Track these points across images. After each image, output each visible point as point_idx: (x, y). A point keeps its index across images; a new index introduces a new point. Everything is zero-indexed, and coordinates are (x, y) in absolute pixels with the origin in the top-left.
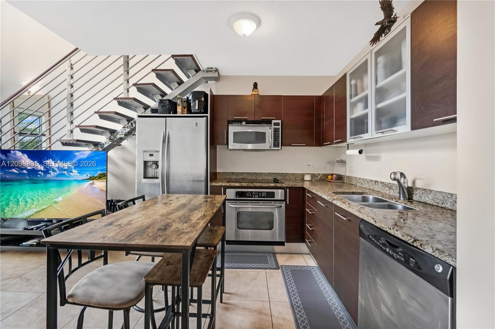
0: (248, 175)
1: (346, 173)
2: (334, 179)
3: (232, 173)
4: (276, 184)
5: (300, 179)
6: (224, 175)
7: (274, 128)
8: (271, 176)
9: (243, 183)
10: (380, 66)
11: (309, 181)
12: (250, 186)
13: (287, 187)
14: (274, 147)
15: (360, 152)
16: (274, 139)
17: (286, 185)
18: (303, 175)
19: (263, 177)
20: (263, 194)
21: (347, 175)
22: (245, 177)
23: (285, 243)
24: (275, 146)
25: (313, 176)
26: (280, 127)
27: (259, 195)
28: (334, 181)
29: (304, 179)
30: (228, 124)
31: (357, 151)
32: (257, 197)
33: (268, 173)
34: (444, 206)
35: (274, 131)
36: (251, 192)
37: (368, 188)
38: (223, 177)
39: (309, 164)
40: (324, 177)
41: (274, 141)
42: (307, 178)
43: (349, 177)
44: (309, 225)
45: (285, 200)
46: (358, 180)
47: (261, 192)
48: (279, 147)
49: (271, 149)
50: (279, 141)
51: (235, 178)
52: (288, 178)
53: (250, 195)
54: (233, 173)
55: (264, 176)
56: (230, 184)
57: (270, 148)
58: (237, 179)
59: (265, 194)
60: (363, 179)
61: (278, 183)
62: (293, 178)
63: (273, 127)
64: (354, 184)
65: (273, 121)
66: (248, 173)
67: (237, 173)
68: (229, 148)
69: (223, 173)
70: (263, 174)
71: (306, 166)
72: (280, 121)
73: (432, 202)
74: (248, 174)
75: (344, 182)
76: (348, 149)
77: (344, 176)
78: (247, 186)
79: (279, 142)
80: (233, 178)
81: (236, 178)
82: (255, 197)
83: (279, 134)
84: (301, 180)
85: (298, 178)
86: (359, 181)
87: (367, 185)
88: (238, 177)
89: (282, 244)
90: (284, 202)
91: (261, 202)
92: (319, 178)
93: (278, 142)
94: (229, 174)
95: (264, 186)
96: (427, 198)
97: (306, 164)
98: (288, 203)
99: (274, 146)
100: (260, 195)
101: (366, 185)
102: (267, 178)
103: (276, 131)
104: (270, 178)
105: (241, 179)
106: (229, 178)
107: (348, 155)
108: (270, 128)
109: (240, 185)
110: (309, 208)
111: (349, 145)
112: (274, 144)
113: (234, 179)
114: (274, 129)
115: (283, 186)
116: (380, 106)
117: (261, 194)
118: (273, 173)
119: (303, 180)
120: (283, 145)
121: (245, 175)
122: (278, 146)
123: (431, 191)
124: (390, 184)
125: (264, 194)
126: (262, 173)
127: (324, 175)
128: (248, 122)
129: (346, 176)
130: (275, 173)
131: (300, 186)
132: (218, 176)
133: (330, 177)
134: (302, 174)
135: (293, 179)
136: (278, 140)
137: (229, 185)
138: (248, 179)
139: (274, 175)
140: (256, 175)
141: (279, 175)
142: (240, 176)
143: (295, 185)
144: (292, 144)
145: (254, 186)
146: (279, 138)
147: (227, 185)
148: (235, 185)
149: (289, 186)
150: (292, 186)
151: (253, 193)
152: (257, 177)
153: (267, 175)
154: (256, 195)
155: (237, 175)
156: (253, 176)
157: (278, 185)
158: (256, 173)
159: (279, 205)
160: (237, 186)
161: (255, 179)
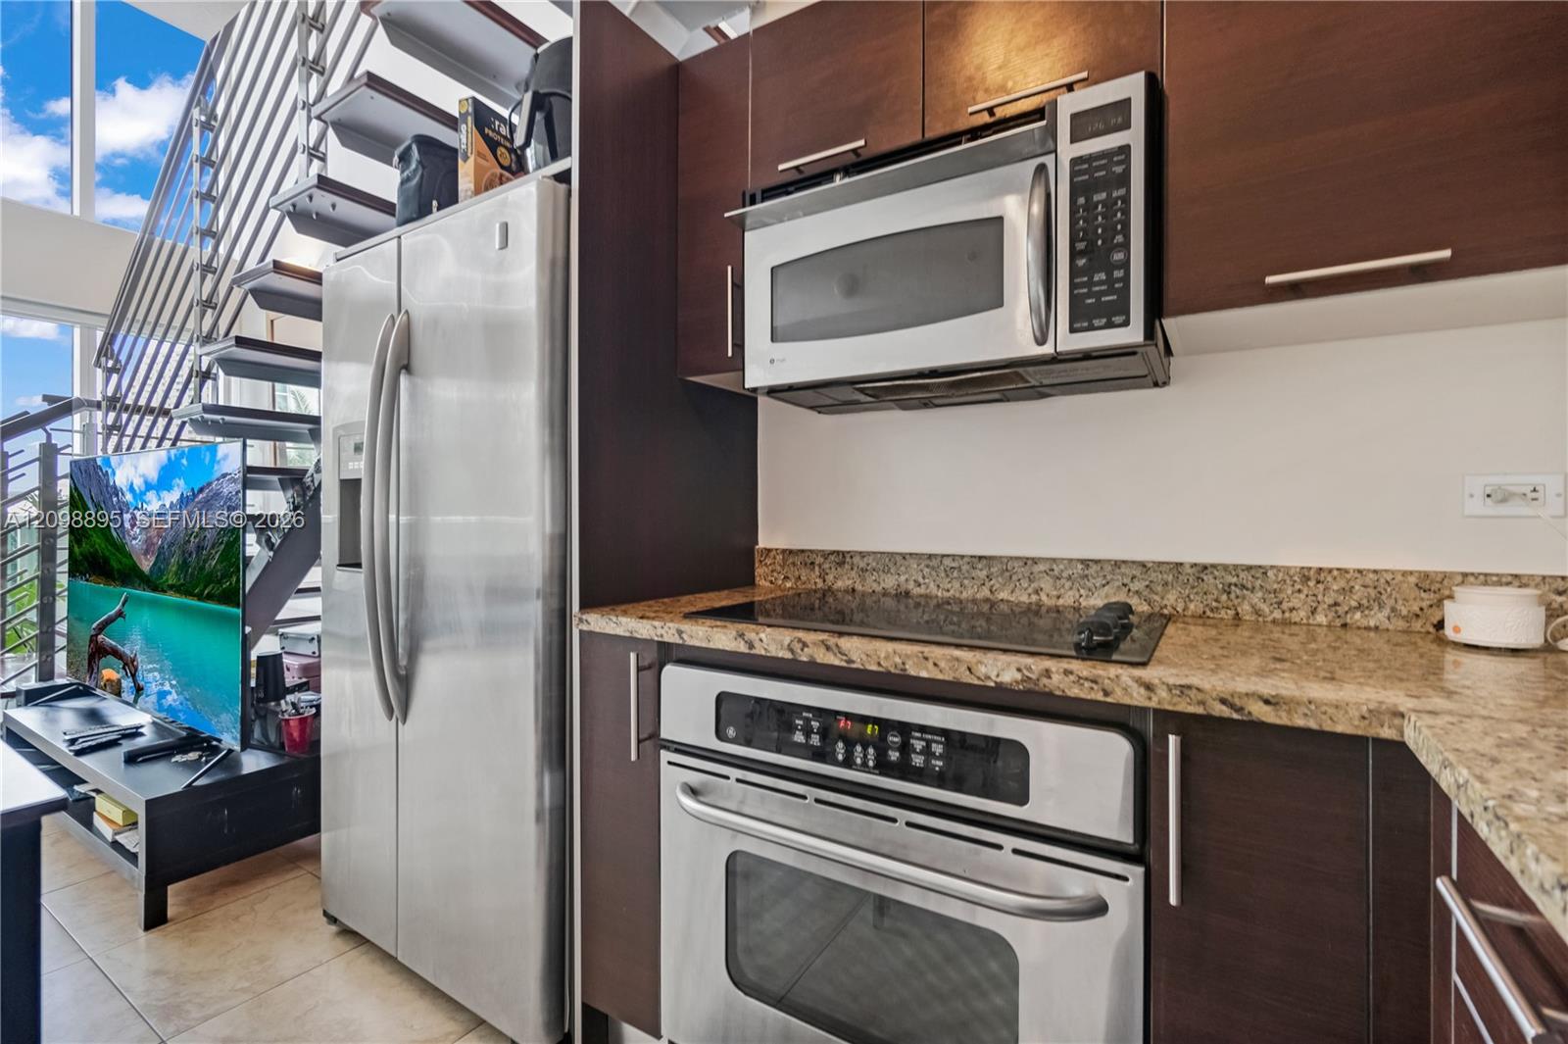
0: (933, 568)
3: (833, 553)
5: (1401, 624)
6: (794, 564)
7: (1075, 161)
8: (1099, 582)
11: (1504, 650)
12: (812, 663)
13: (1169, 720)
14: (1072, 330)
16: (1074, 256)
18: (1436, 588)
19: (1037, 592)
20: (919, 745)
24: (1084, 315)
26: (1134, 137)
27: (881, 748)
29: (1440, 625)
32: (864, 768)
33: (1082, 561)
35: (1075, 191)
36: (820, 712)
38: (786, 578)
41: (1074, 272)
42: (1490, 618)
47: (905, 729)
49: (1047, 349)
50: (1125, 265)
51: (853, 590)
52: (1257, 612)
53: (815, 740)
54: (841, 558)
55: (1046, 584)
57: (1041, 342)
58: (863, 595)
59: (937, 749)
62: (1314, 611)
63: (1068, 151)
65: (1071, 106)
66: (930, 556)
67: (864, 555)
68: (747, 386)
69: (784, 551)
70: (1041, 567)
71: (1475, 506)
72: (1130, 87)
74: (934, 563)
79: (1126, 279)
80: (839, 590)
81: (858, 587)
82: (849, 762)
83: (1126, 200)
84: (1405, 632)
85: (1378, 618)
88: (870, 584)
90: (1131, 870)
91: (901, 816)
93: (1110, 281)
94: (819, 560)
99: (1072, 320)
100: (894, 756)
102: (1068, 600)
103: (1093, 182)
105: (885, 593)
106: (820, 584)
108: (1041, 169)
112: (1075, 301)
113: (846, 591)
114: (1073, 174)
117: (905, 748)
119: (1431, 636)
121: (915, 570)
122: (1115, 313)
125: (927, 752)
126: (1035, 561)
130: (1143, 565)
132: (759, 571)
134: (1421, 575)
135: (1322, 618)
136: (1120, 256)
138: (937, 596)
139: (1125, 581)
140: (985, 573)
141: (1170, 578)
142: (883, 576)
143: (1267, 702)
144: (1270, 280)
145: (837, 662)
146: (1127, 237)
147: (662, 636)
148: (711, 645)
149: (1200, 710)
150: (1232, 706)
151: (842, 724)
152: (997, 586)
153: (1069, 578)
154: (859, 748)
155: (862, 570)
156: (966, 582)
157: (1056, 678)
158: (984, 562)
159: (1077, 886)
160: (721, 647)
161: (987, 600)
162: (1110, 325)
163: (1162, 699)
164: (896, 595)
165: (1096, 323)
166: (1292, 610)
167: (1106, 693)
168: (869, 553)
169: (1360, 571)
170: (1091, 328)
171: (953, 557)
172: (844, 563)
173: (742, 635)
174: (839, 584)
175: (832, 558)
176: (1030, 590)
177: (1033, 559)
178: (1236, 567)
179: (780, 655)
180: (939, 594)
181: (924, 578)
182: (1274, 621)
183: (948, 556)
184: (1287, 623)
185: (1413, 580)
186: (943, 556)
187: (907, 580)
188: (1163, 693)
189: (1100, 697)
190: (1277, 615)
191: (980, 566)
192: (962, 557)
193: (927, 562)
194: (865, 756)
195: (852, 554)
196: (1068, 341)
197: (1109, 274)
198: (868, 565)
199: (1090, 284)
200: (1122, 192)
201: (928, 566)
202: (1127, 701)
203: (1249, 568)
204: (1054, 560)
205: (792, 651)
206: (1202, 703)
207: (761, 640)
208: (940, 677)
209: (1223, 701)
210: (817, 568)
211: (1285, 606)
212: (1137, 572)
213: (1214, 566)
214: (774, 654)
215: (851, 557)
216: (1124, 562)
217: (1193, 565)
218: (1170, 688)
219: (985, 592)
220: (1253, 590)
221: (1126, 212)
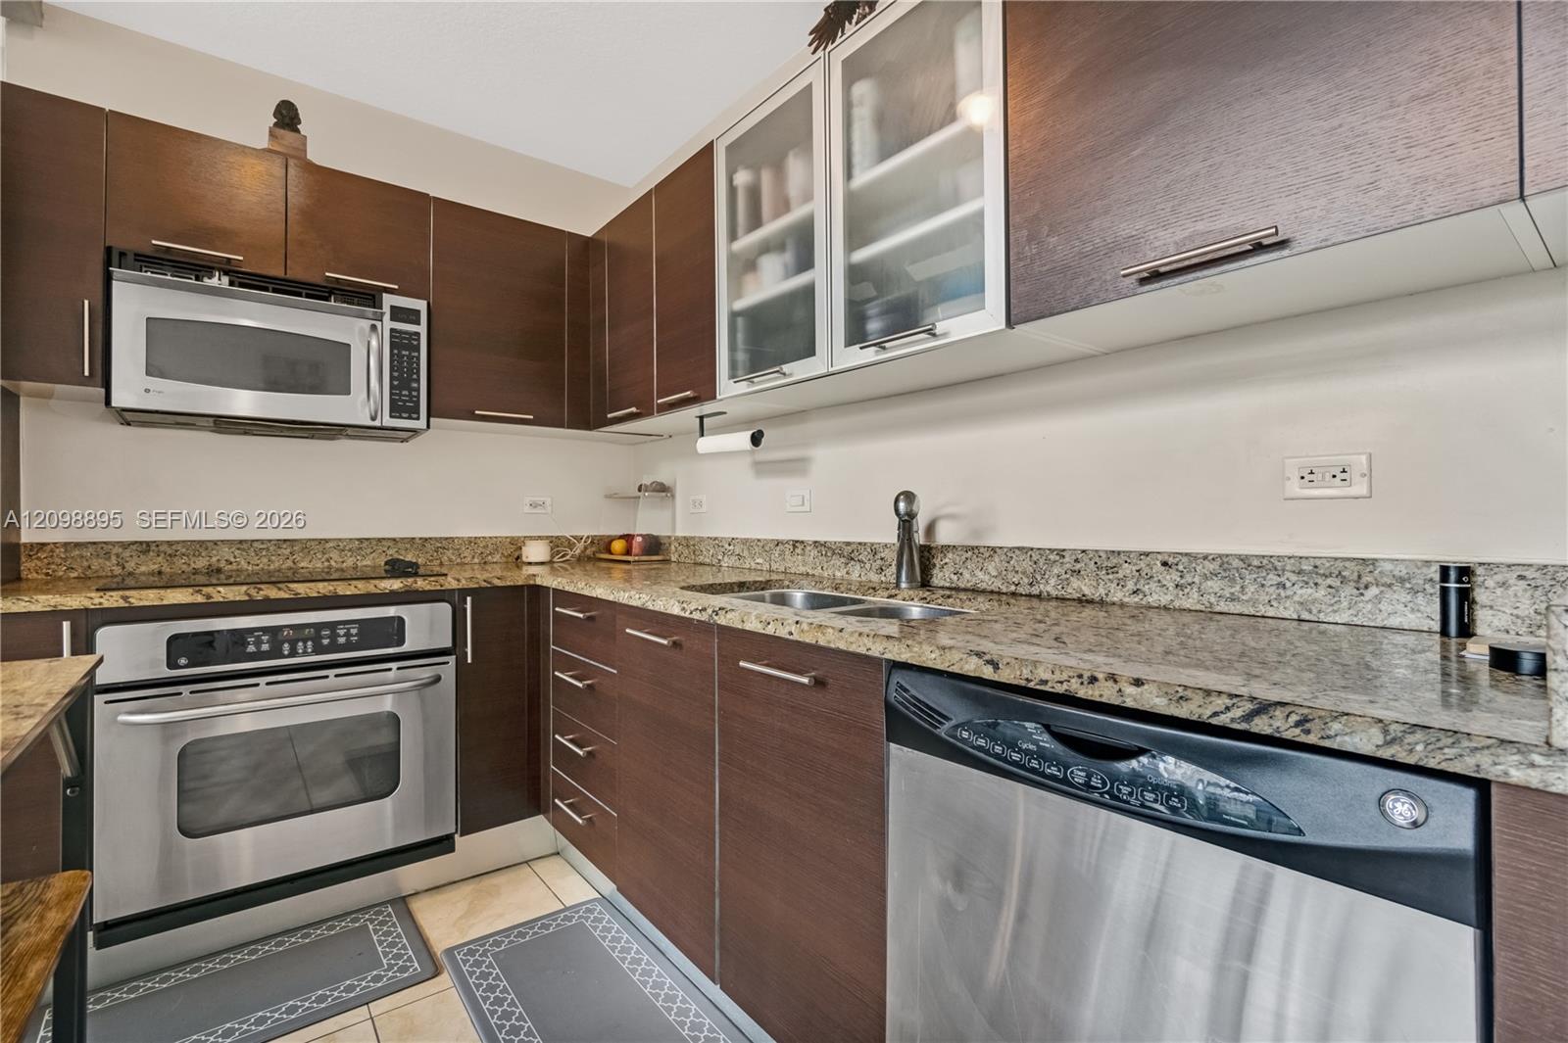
0: (244, 550)
1: (674, 529)
2: (636, 549)
3: (135, 543)
4: (410, 580)
5: (504, 559)
6: (81, 555)
7: (392, 330)
8: (369, 550)
9: (220, 589)
10: (863, 115)
11: (542, 563)
12: (267, 600)
13: (464, 593)
14: (391, 417)
15: (756, 439)
16: (392, 378)
17: (458, 580)
18: (517, 543)
20: (342, 632)
21: (680, 533)
22: (222, 564)
23: (456, 836)
24: (396, 410)
25: (557, 544)
26: (422, 329)
27: (316, 640)
28: (636, 558)
29: (518, 558)
30: (108, 263)
31: (743, 439)
32: (305, 653)
33: (358, 540)
34: (1035, 591)
35: (393, 345)
36: (265, 630)
37: (766, 567)
38: (71, 568)
39: (539, 499)
40: (593, 549)
41: (392, 387)
42: (535, 552)
43: (686, 542)
44: (571, 737)
45: (456, 648)
46: (727, 546)
47: (333, 626)
48: (418, 419)
49: (377, 423)
50: (418, 390)
51: (160, 573)
52: (450, 560)
53: (265, 648)
54: (145, 547)
55: (335, 555)
56: (125, 598)
57: (373, 419)
58: (175, 571)
59: (354, 631)
60: (745, 542)
61: (416, 574)
62: (473, 557)
63: (388, 324)
64: (708, 561)
65: (389, 300)
66: (241, 542)
67: (170, 543)
68: (113, 405)
69: (65, 545)
70: (331, 544)
71: (527, 509)
72: (421, 305)
73: (997, 585)
74: (245, 546)
75: (667, 561)
76: (703, 435)
77: (669, 537)
78: (247, 598)
79: (418, 397)
80: (142, 573)
81: (166, 569)
82: (293, 653)
83: (418, 358)
84: (507, 562)
85: (497, 558)
86: (731, 547)
87: (760, 561)
88: (180, 563)
89: (442, 845)
90: (452, 659)
91: (331, 672)
92: (578, 551)
93: (410, 396)
94: (117, 550)
95: (348, 593)
96: (980, 575)
97: (528, 500)
98: (469, 661)
99: (391, 411)
100: (325, 642)
101: (758, 561)
102: (349, 563)
103: (402, 344)
104: (365, 563)
105: (197, 569)
106: (118, 570)
107: (702, 454)
108: (374, 328)
109: (200, 599)
110: (568, 665)
111: (705, 420)
112: (393, 402)
114: (391, 337)
115: (447, 586)
116: (861, 255)
117: (334, 636)
118: (380, 540)
119: (518, 561)
120: (432, 413)
121: (226, 553)
122: (413, 412)
123: (994, 549)
124: (848, 544)
125: (348, 635)
126: (327, 541)
127: (595, 541)
128: (249, 281)
129: (677, 539)
130: (394, 540)
131: (520, 583)
132: (29, 562)
133: (618, 546)
134: (513, 538)
135: (476, 560)
136: (415, 385)
137: (122, 604)
138: (247, 570)
139: (385, 549)
140: (289, 550)
141: (408, 546)
142: (193, 559)
143: (498, 578)
144: (477, 412)
145: (287, 596)
146: (419, 376)
147: (100, 604)
148: (165, 602)
149: (476, 586)
150: (489, 583)
151: (285, 633)
152: (299, 558)
153: (350, 550)
154: (300, 644)
155: (170, 555)
156: (273, 558)
157: (419, 583)
158: (288, 543)
159: (426, 674)
160: (176, 602)
161: (290, 568)
162: (410, 418)
163: (464, 584)
164: (207, 573)
165: (404, 415)
166: (465, 557)
167: (442, 586)
168: (178, 542)
169: (490, 538)
170: (401, 417)
171: (262, 541)
172: (149, 551)
173: (199, 592)
174: (143, 569)
175: (134, 547)
176: (323, 560)
177: (325, 540)
178: (441, 538)
179: (238, 599)
180: (250, 568)
181: (235, 557)
182: (457, 564)
183: (257, 541)
184: (463, 564)
185: (508, 540)
186: (253, 541)
187: (218, 560)
188: (464, 582)
189: (439, 588)
190: (459, 560)
191: (285, 546)
192: (270, 541)
193: (239, 546)
194: (305, 647)
195: (158, 544)
196: (388, 421)
197: (410, 393)
198: (176, 551)
199: (400, 395)
200: (416, 354)
201: (238, 549)
202: (450, 587)
203: (447, 539)
204: (340, 540)
205: (249, 595)
206: (478, 583)
207: (219, 592)
208: (359, 592)
209: (485, 581)
210: (113, 558)
211: (462, 556)
212: (390, 544)
213: (430, 538)
214: (232, 599)
215: (157, 546)
216: (384, 539)
217: (421, 539)
218: (466, 579)
219: (289, 563)
220: (448, 550)
221: (418, 365)
